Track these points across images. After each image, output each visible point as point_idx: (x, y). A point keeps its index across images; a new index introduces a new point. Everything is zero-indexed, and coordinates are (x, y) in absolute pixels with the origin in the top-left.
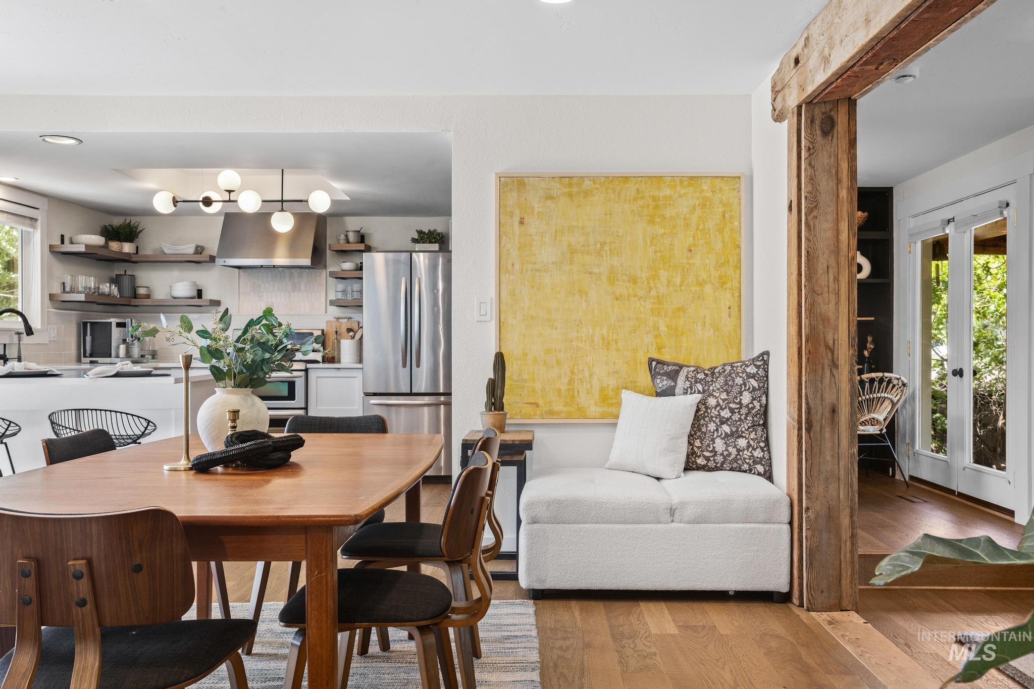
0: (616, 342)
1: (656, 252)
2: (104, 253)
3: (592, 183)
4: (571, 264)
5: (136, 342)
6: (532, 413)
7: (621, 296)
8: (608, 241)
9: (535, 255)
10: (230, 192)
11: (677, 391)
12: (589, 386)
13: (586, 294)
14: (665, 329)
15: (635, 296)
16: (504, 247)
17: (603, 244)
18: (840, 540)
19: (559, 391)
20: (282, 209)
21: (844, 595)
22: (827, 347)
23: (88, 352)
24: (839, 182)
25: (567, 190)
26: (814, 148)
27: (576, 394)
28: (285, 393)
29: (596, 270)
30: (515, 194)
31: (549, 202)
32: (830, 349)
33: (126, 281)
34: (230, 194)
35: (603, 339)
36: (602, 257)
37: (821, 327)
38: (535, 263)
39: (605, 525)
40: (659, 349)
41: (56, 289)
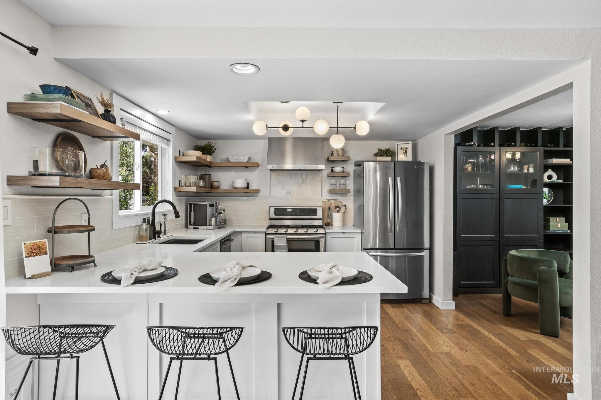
10: (303, 121)
20: (337, 133)
23: (192, 222)
28: (313, 247)
33: (207, 177)
34: (303, 122)
41: (177, 184)
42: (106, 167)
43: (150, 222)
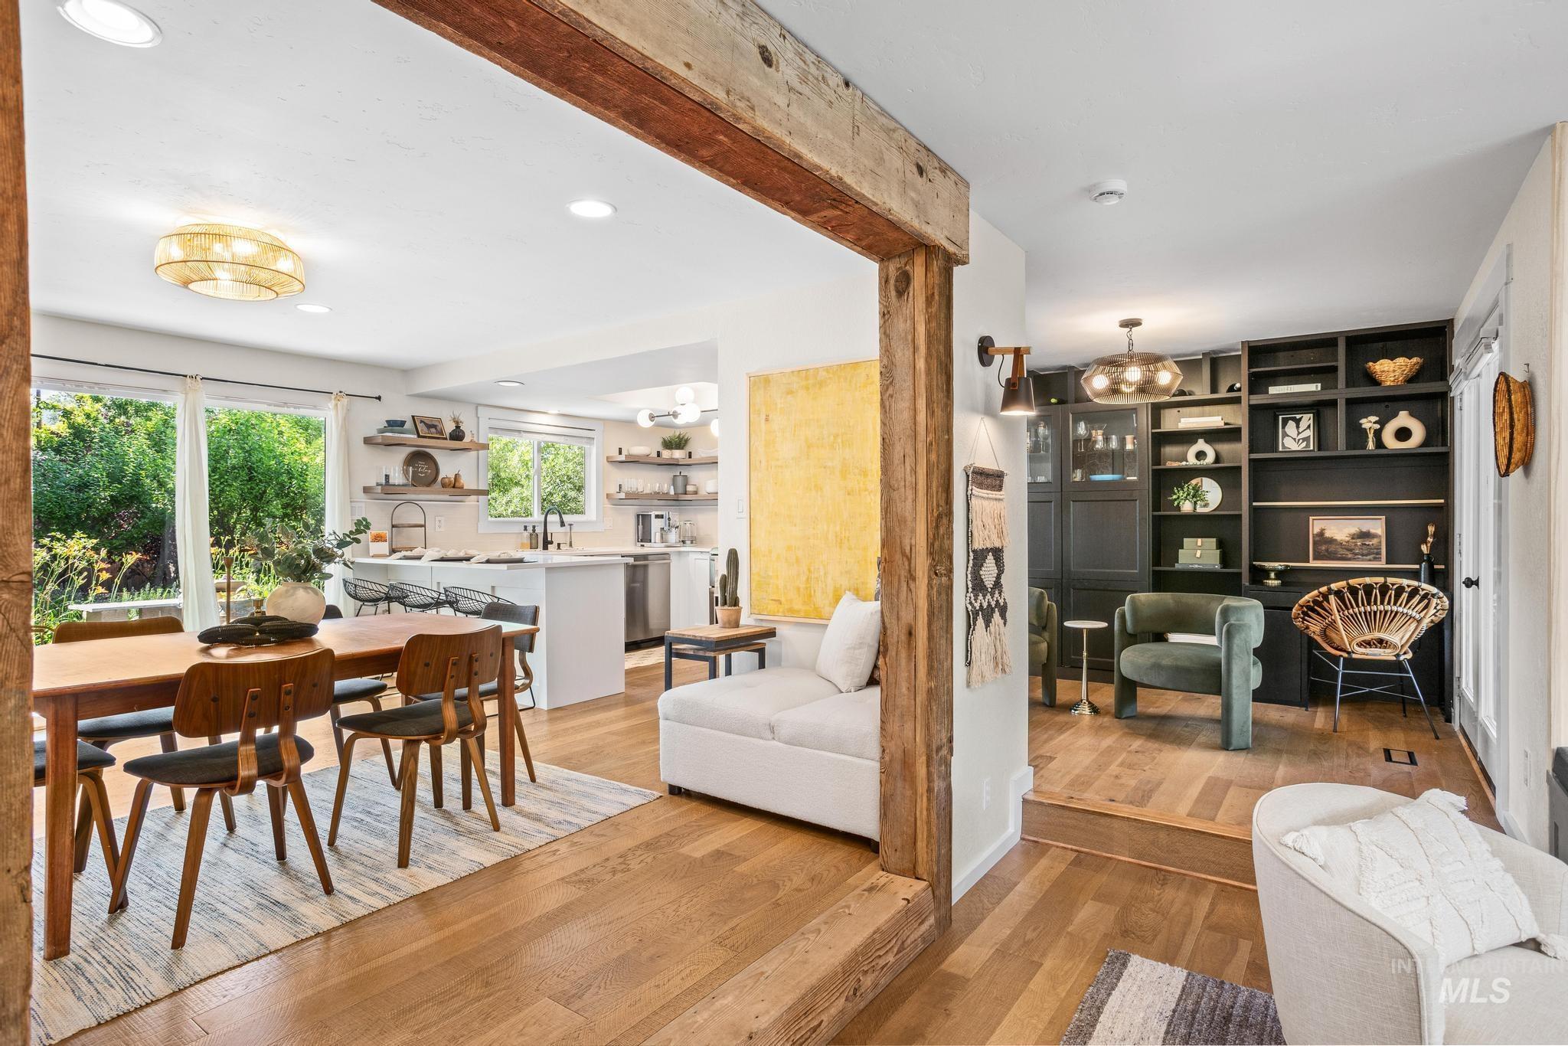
0: (848, 541)
3: (825, 373)
4: (808, 459)
5: (673, 530)
6: (777, 612)
8: (840, 433)
9: (778, 451)
10: (683, 405)
12: (824, 586)
13: (821, 490)
15: (866, 490)
16: (753, 445)
17: (836, 436)
18: (915, 793)
19: (798, 589)
21: (920, 859)
22: (904, 554)
24: (915, 350)
25: (805, 383)
26: (889, 312)
29: (830, 464)
30: (760, 392)
31: (789, 397)
32: (907, 557)
33: (680, 480)
35: (836, 537)
36: (835, 450)
37: (897, 529)
38: (778, 460)
39: (718, 732)
41: (613, 489)
42: (457, 476)
43: (534, 531)
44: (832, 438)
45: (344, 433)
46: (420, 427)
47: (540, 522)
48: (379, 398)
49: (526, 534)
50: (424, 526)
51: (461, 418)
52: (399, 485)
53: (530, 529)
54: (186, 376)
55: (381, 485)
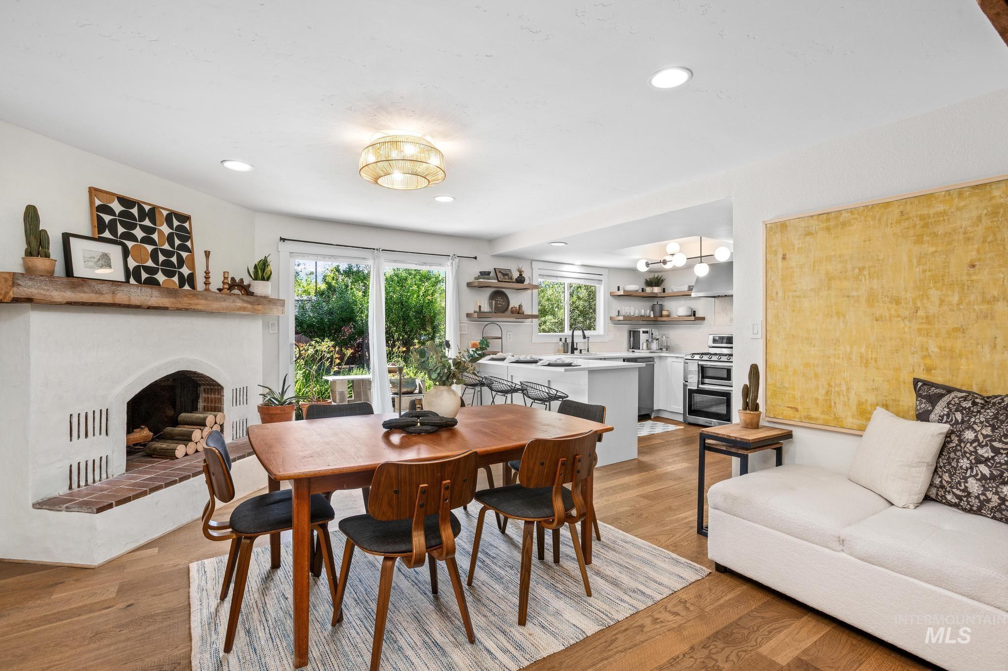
0: (876, 361)
1: (924, 271)
2: (643, 294)
3: (849, 214)
4: (829, 289)
5: (655, 341)
6: (792, 416)
7: (882, 317)
8: (867, 266)
9: (795, 284)
10: (672, 255)
11: (932, 416)
12: (846, 399)
13: (844, 316)
14: (937, 350)
15: (898, 316)
16: (770, 279)
17: (861, 269)
19: (817, 400)
20: (700, 262)
23: (632, 346)
25: (825, 225)
27: (833, 404)
28: (725, 376)
29: (854, 293)
30: (778, 236)
31: (808, 238)
33: (657, 308)
35: (861, 357)
36: (861, 281)
38: (795, 291)
40: (928, 370)
41: (614, 314)
42: (520, 306)
43: (566, 341)
44: (857, 271)
45: (456, 280)
46: (499, 275)
47: (569, 336)
48: (475, 258)
49: (561, 343)
50: (501, 338)
51: (523, 269)
52: (487, 312)
53: (563, 340)
54: (374, 249)
55: (477, 312)
